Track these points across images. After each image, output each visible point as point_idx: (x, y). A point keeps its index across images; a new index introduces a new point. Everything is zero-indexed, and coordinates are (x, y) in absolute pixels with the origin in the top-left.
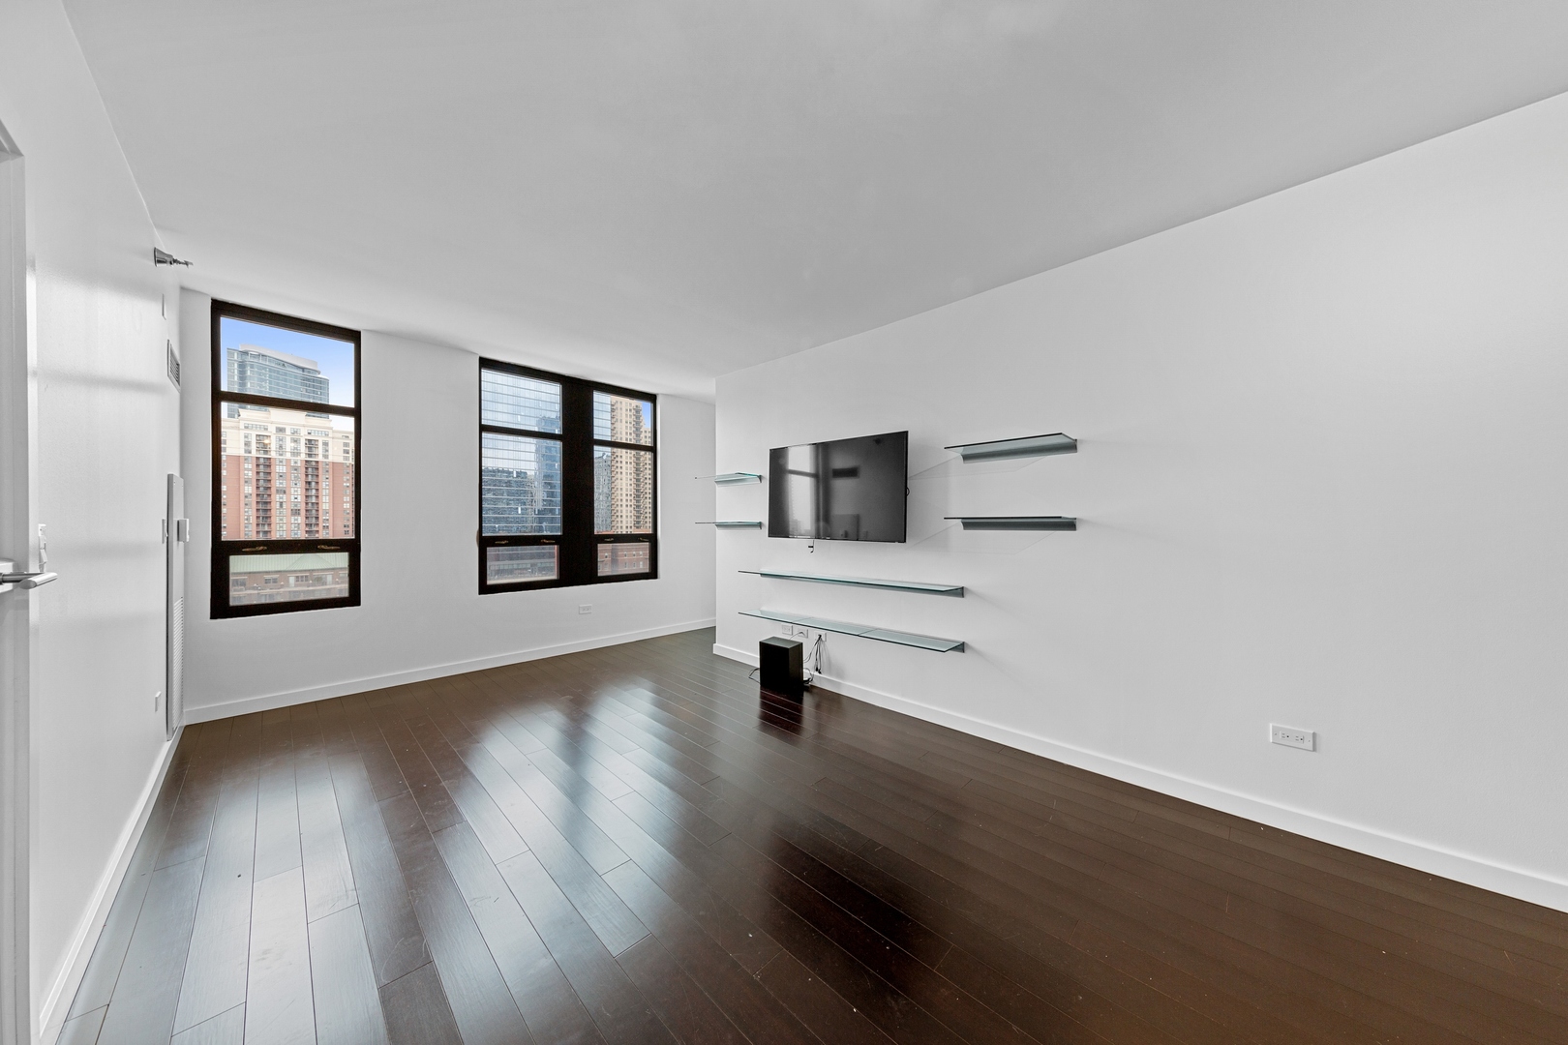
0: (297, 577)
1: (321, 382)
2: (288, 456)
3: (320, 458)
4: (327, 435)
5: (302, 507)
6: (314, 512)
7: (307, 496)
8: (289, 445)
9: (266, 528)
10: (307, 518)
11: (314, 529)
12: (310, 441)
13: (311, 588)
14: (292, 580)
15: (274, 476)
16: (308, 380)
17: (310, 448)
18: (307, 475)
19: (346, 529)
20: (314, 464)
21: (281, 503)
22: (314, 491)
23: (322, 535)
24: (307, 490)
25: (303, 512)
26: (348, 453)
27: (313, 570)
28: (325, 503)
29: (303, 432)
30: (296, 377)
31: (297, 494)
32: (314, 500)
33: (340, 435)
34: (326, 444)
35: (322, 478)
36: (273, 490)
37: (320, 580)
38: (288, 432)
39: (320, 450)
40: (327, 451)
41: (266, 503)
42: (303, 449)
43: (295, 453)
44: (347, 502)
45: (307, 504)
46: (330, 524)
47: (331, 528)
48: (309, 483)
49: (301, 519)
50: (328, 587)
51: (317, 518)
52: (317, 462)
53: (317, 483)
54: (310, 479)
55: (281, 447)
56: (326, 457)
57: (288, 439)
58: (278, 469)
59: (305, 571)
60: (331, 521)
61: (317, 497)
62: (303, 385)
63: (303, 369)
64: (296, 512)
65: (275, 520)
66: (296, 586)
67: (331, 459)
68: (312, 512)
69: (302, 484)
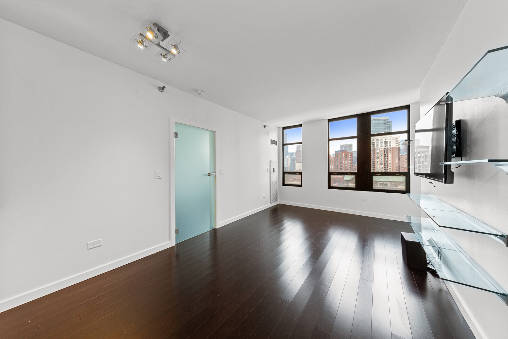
0: (380, 183)
1: (389, 123)
2: (380, 147)
3: (388, 147)
4: (390, 139)
5: (383, 162)
6: (387, 163)
7: (385, 159)
8: (380, 144)
9: (374, 169)
10: (385, 165)
11: (387, 169)
12: (385, 142)
13: (383, 187)
14: (378, 184)
15: (376, 154)
16: (386, 123)
17: (385, 144)
18: (385, 152)
19: (397, 169)
20: (387, 149)
21: (378, 161)
22: (387, 157)
23: (389, 171)
24: (385, 157)
25: (384, 164)
26: (397, 144)
27: (384, 181)
28: (390, 161)
29: (384, 139)
30: (382, 123)
31: (382, 158)
32: (387, 160)
33: (395, 138)
34: (390, 142)
35: (389, 153)
36: (376, 157)
37: (386, 185)
38: (380, 140)
39: (388, 144)
40: (391, 144)
41: (374, 161)
42: (383, 144)
43: (382, 146)
44: (397, 160)
45: (385, 161)
46: (391, 167)
47: (392, 168)
48: (385, 155)
49: (383, 166)
50: (388, 187)
51: (388, 165)
52: (388, 148)
53: (388, 154)
54: (385, 153)
55: (378, 145)
56: (390, 146)
57: (380, 142)
58: (377, 151)
59: (383, 181)
60: (392, 166)
61: (388, 159)
62: (384, 125)
63: (384, 120)
64: (381, 164)
65: (376, 166)
66: (379, 186)
67: (392, 146)
68: (386, 163)
69: (383, 155)
